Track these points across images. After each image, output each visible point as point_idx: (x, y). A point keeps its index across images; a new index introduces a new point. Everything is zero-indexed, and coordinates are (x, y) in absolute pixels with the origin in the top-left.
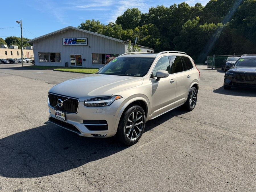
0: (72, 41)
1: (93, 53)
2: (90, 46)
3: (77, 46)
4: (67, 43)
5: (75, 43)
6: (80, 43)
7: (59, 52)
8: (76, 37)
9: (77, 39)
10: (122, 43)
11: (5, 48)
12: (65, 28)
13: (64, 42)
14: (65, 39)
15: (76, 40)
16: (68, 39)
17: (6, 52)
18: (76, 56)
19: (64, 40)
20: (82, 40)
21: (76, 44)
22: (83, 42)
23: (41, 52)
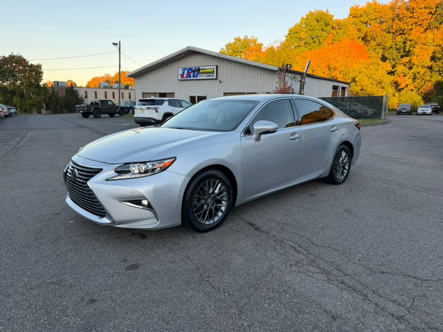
0: (193, 72)
1: (227, 91)
2: (221, 80)
3: (200, 81)
4: (185, 75)
5: (197, 76)
6: (206, 75)
7: (172, 92)
8: (199, 65)
9: (201, 68)
10: (276, 71)
11: (106, 87)
12: (180, 51)
13: (181, 75)
14: (181, 69)
15: (199, 69)
16: (186, 69)
17: (106, 93)
18: (198, 97)
19: (181, 72)
20: (208, 70)
21: (198, 78)
22: (210, 73)
23: (146, 92)
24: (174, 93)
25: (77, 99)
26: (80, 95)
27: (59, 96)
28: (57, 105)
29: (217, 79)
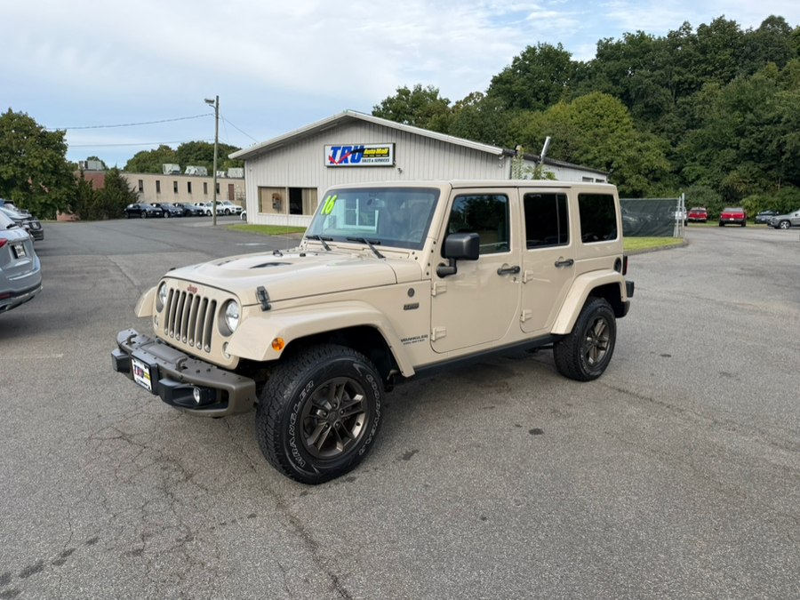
0: (352, 153)
2: (402, 169)
3: (363, 170)
4: (337, 159)
5: (358, 161)
6: (374, 159)
7: (314, 186)
8: (363, 142)
9: (366, 147)
10: (500, 156)
11: (175, 173)
13: (330, 158)
14: (330, 147)
15: (362, 150)
16: (339, 148)
17: (175, 183)
19: (329, 152)
20: (379, 151)
21: (361, 163)
22: (382, 155)
23: (266, 185)
24: (316, 189)
25: (126, 194)
26: (131, 187)
27: (94, 188)
28: (90, 204)
29: (393, 166)
